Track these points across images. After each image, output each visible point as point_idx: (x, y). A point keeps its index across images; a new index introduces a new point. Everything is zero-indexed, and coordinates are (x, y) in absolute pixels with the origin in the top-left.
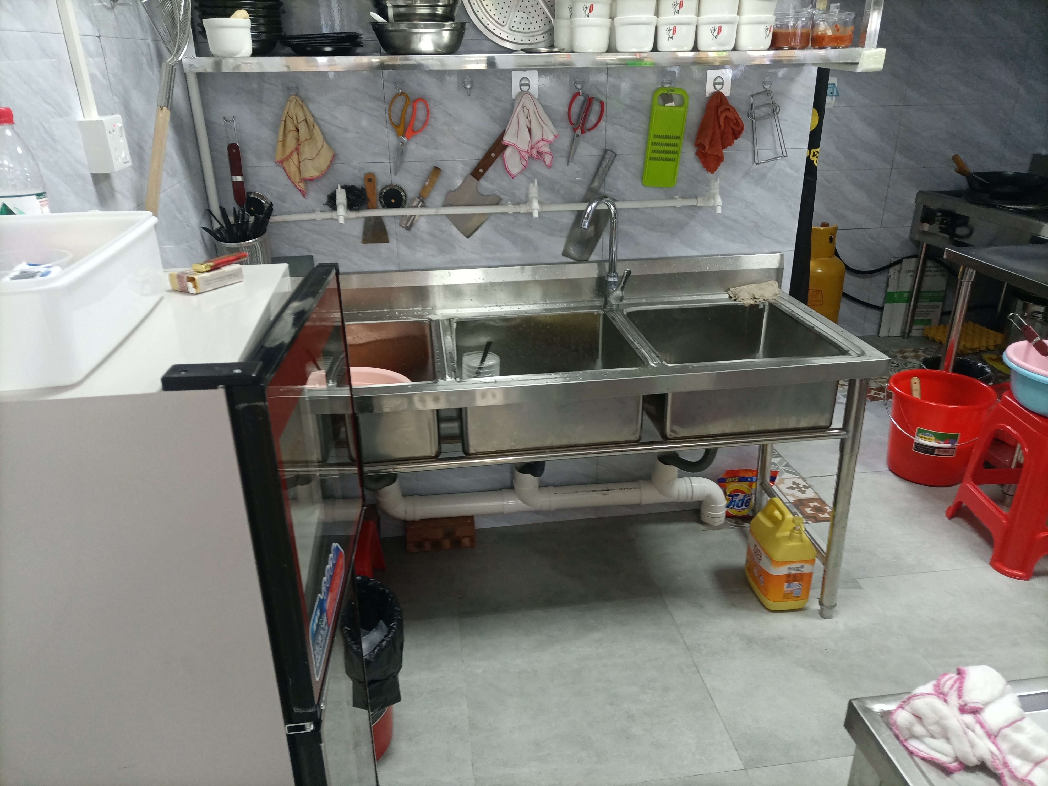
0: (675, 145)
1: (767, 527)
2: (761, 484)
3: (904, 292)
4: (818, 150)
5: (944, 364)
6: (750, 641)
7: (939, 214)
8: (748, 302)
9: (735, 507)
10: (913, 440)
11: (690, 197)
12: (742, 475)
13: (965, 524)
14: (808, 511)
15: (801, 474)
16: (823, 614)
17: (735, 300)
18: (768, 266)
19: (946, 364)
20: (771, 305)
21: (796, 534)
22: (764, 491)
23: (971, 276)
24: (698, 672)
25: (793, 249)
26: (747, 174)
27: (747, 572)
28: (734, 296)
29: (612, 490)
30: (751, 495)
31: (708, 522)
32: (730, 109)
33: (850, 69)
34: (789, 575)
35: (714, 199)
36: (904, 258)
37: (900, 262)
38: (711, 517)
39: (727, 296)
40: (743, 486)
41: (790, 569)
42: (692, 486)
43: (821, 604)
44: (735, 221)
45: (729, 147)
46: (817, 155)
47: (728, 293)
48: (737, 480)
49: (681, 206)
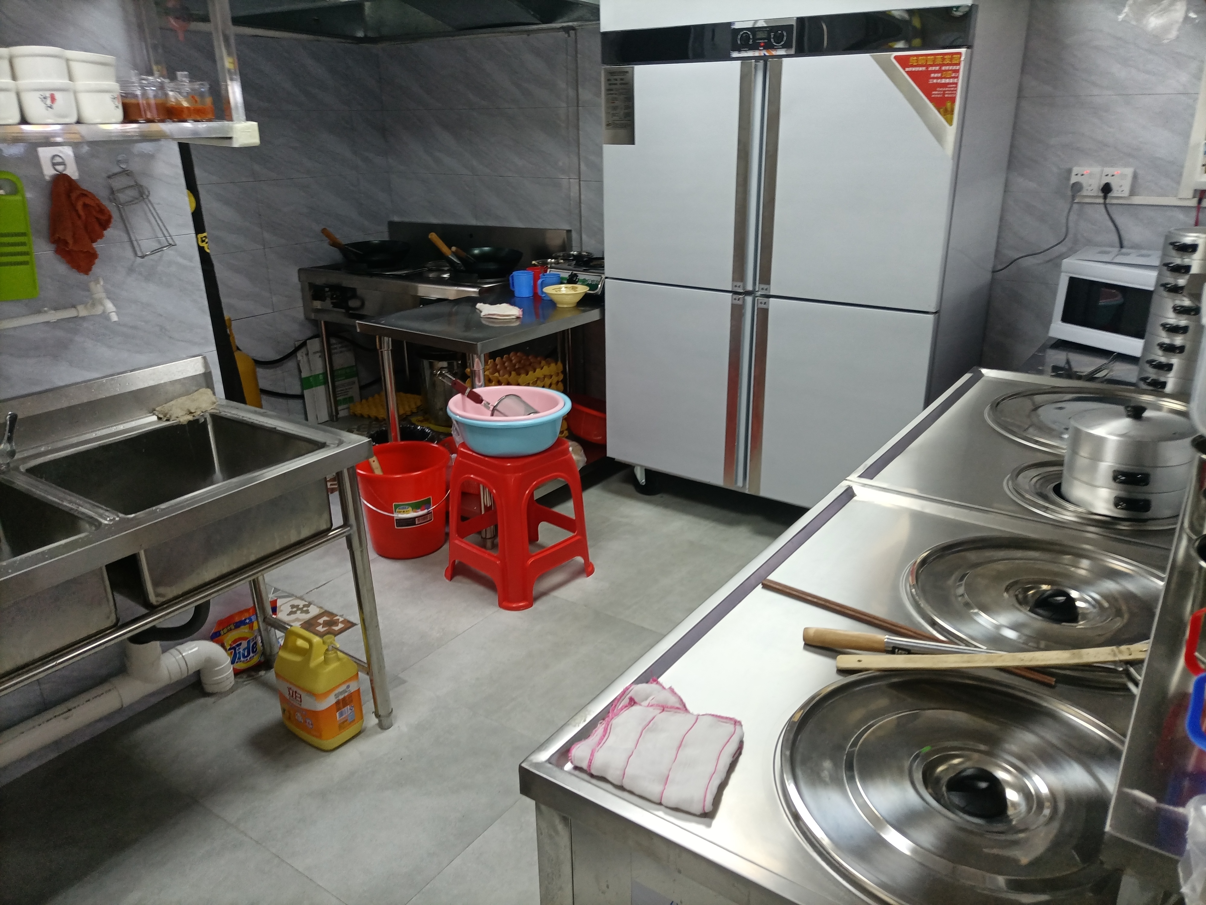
0: (23, 244)
1: (294, 662)
2: (265, 620)
3: (319, 375)
4: (205, 234)
5: (392, 435)
6: (323, 795)
7: (327, 289)
8: (185, 419)
9: (242, 659)
10: (393, 517)
11: (65, 308)
12: (237, 619)
13: (465, 580)
14: (320, 629)
15: (295, 594)
16: (383, 726)
17: (168, 420)
18: (192, 373)
19: (393, 434)
20: (214, 417)
21: (332, 655)
22: (269, 627)
23: (388, 343)
24: (283, 861)
25: (214, 348)
26: (131, 270)
27: (288, 723)
28: (165, 416)
29: (75, 708)
30: (256, 637)
31: (216, 690)
32: (85, 194)
33: (225, 144)
34: (337, 703)
35: (102, 304)
36: (307, 340)
37: (304, 344)
38: (218, 683)
39: (154, 418)
40: (244, 631)
41: (336, 696)
42: (183, 656)
43: (377, 716)
44: (134, 328)
45: (99, 240)
46: (207, 240)
47: (154, 414)
48: (233, 627)
49: (57, 320)
